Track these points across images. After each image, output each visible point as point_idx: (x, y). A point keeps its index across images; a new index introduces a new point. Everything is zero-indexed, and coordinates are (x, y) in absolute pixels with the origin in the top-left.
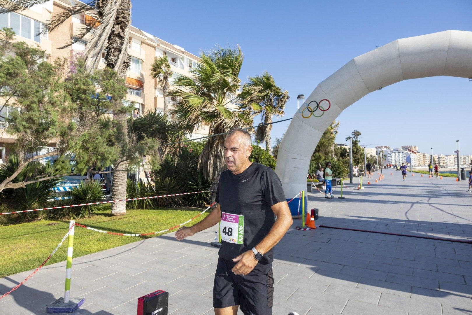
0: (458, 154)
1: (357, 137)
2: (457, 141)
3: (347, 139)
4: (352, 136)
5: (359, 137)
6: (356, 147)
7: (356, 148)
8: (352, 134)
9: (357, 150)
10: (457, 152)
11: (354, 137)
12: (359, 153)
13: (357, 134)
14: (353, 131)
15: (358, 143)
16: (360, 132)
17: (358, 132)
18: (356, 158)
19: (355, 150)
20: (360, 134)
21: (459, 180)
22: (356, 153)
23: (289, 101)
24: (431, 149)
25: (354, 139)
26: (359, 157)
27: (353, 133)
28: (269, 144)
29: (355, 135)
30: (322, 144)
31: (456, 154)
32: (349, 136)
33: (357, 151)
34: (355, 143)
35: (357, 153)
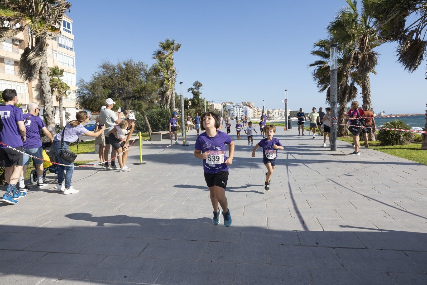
0: (286, 103)
1: (198, 89)
2: (286, 90)
3: (188, 90)
4: (194, 87)
5: (200, 88)
6: (197, 98)
7: (197, 100)
8: (193, 84)
9: (199, 101)
10: (286, 101)
11: (196, 89)
12: (201, 104)
13: (198, 85)
14: (195, 82)
15: (199, 94)
16: (201, 83)
17: (200, 83)
18: (198, 110)
19: (197, 101)
20: (202, 86)
21: (286, 129)
22: (197, 104)
23: (69, 11)
24: (263, 100)
25: (195, 90)
26: (201, 108)
27: (195, 84)
28: (45, 82)
29: (197, 87)
30: (144, 88)
31: (285, 103)
32: (190, 87)
33: (198, 103)
34: (196, 95)
35: (199, 105)
